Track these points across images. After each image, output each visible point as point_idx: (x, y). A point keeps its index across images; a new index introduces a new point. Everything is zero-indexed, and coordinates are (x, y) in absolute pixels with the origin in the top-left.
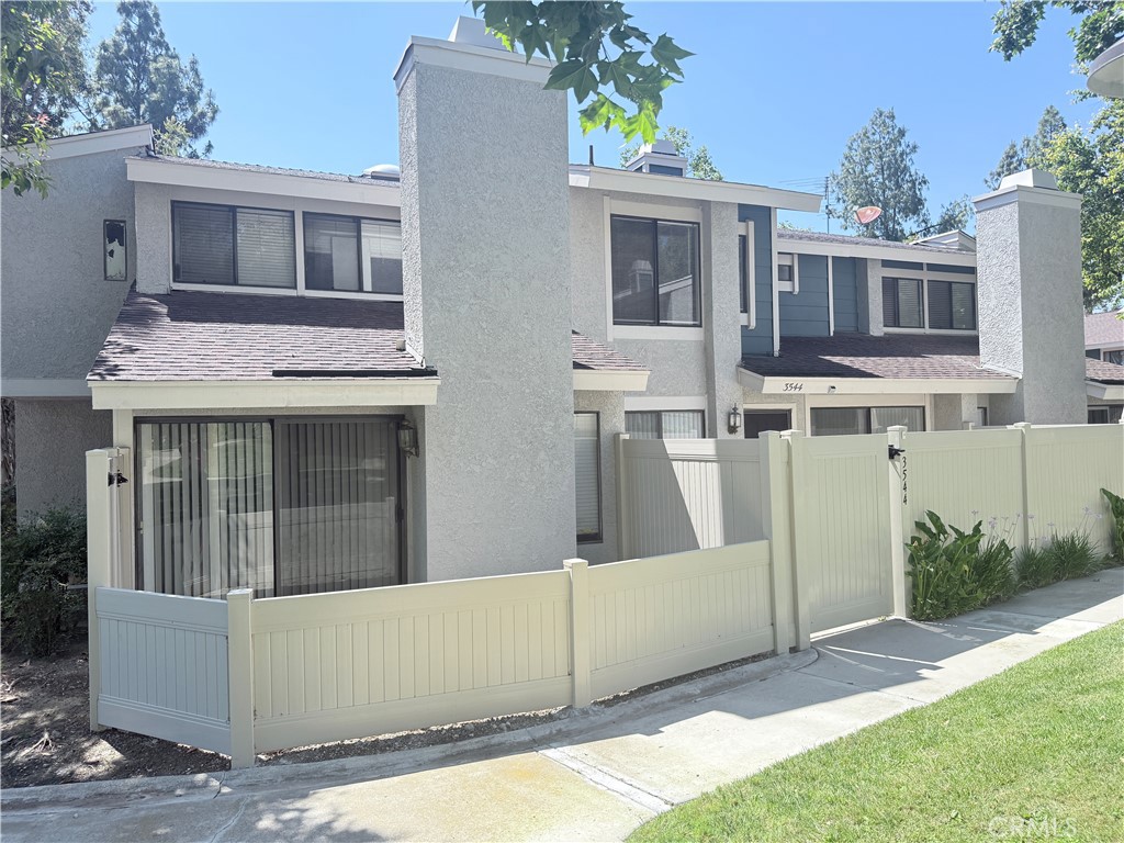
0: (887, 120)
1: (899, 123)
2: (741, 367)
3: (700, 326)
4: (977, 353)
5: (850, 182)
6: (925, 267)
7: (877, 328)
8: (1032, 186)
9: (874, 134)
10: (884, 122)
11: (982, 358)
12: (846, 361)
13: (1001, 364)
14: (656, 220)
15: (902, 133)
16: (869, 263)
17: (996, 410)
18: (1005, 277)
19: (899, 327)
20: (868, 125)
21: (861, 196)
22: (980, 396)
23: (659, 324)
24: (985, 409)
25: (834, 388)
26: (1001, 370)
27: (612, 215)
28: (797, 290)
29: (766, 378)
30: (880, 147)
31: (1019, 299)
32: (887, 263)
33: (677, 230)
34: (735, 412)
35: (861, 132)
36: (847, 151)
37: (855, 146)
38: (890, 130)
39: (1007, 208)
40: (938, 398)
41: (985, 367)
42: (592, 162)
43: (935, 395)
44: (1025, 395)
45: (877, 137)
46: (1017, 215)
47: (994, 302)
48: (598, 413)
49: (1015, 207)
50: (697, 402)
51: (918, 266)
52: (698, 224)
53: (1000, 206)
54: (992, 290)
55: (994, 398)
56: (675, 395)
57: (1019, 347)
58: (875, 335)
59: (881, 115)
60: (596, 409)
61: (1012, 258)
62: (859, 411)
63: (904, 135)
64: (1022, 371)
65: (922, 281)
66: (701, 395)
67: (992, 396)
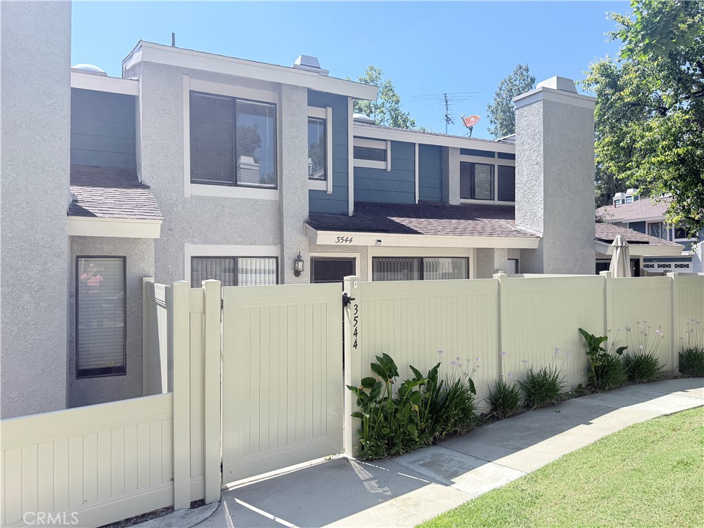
0: (524, 72)
1: (531, 74)
2: (306, 222)
3: (275, 188)
4: (513, 217)
5: (499, 111)
6: (496, 155)
7: (455, 199)
8: (556, 88)
9: (515, 80)
10: (522, 73)
11: (517, 221)
12: (405, 221)
13: (529, 226)
14: (234, 99)
15: (533, 81)
16: (450, 151)
17: (524, 262)
18: (534, 158)
19: (474, 199)
20: (512, 74)
21: (506, 120)
22: (510, 250)
23: (236, 185)
24: (517, 260)
25: (380, 241)
26: (529, 231)
27: (191, 92)
28: (389, 168)
29: (319, 232)
30: (519, 89)
31: (542, 175)
32: (464, 151)
33: (256, 109)
34: (298, 259)
35: (507, 79)
36: (498, 90)
37: (504, 88)
38: (526, 78)
39: (535, 105)
40: (479, 251)
41: (519, 228)
42: (173, 45)
43: (478, 249)
44: (544, 251)
45: (517, 83)
46: (542, 110)
47: (525, 178)
48: (124, 258)
49: (541, 104)
50: (272, 250)
51: (490, 154)
52: (275, 104)
53: (531, 104)
54: (525, 169)
55: (524, 252)
56: (251, 244)
57: (541, 213)
58: (454, 204)
59: (521, 68)
60: (122, 254)
61: (538, 144)
62: (415, 260)
63: (534, 82)
64: (542, 231)
65: (494, 165)
66: (276, 244)
67: (522, 250)
